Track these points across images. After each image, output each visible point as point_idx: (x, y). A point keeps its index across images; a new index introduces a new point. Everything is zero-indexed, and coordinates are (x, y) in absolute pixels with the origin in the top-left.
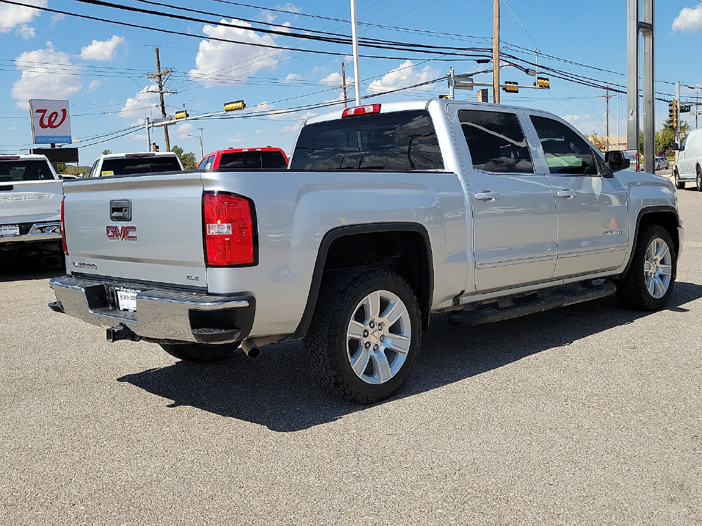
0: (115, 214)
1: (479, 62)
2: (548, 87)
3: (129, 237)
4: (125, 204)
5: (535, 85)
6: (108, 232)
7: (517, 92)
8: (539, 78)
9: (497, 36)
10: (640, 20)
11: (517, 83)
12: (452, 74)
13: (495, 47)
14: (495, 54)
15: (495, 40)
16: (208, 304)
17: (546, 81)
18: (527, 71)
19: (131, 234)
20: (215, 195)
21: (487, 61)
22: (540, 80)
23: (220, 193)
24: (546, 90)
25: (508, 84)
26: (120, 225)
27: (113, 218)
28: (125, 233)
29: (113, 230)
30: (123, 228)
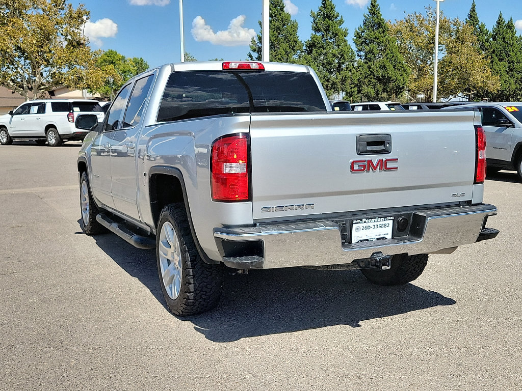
3: (388, 169)
6: (352, 167)
19: (389, 165)
28: (383, 165)
29: (362, 164)
30: (381, 161)
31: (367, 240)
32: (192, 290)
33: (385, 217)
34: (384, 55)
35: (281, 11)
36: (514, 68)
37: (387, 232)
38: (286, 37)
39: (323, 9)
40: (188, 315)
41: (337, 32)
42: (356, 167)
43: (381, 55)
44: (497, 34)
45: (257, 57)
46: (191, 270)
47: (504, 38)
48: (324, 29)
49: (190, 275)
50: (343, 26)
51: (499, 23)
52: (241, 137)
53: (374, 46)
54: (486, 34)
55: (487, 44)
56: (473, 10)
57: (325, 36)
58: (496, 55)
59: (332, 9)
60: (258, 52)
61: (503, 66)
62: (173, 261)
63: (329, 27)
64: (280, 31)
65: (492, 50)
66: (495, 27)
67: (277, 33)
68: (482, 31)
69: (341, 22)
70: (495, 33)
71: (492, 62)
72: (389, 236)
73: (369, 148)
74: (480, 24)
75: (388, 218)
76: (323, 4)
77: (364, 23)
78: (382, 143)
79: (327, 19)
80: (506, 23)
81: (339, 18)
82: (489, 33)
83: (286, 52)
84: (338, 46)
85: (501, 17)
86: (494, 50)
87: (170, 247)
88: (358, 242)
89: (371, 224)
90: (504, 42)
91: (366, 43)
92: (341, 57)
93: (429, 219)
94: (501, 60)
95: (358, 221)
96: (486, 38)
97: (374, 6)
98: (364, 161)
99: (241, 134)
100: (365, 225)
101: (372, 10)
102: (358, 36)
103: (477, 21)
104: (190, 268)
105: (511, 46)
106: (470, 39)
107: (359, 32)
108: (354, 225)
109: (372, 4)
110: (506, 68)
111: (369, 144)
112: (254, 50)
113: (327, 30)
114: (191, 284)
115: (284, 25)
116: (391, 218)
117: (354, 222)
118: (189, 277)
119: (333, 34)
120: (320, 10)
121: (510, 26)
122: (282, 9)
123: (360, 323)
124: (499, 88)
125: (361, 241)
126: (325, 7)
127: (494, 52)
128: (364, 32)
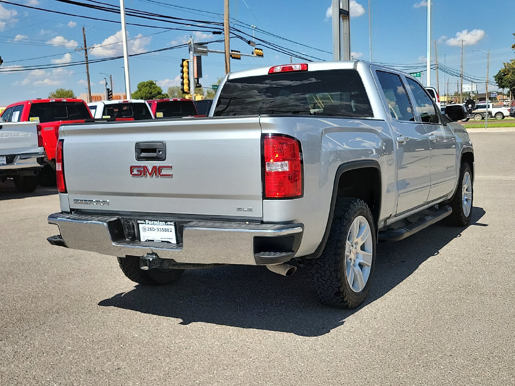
0: (143, 154)
1: (214, 33)
2: (262, 56)
3: (162, 175)
4: (157, 145)
5: (253, 53)
6: (131, 171)
7: (240, 59)
8: (256, 49)
9: (227, 13)
10: (341, 8)
11: (239, 52)
12: (192, 42)
13: (225, 22)
14: (226, 27)
15: (226, 17)
16: (269, 231)
17: (261, 51)
18: (249, 42)
19: (164, 172)
20: (270, 137)
21: (220, 33)
22: (256, 50)
23: (275, 135)
24: (260, 58)
25: (233, 52)
26: (150, 165)
27: (139, 158)
28: (157, 171)
29: (139, 169)
30: (154, 167)
31: (153, 241)
33: (166, 222)
37: (171, 237)
42: (135, 172)
72: (174, 241)
75: (169, 223)
88: (146, 241)
89: (155, 227)
98: (141, 167)
100: (149, 226)
108: (140, 225)
116: (172, 223)
117: (140, 222)
125: (149, 241)
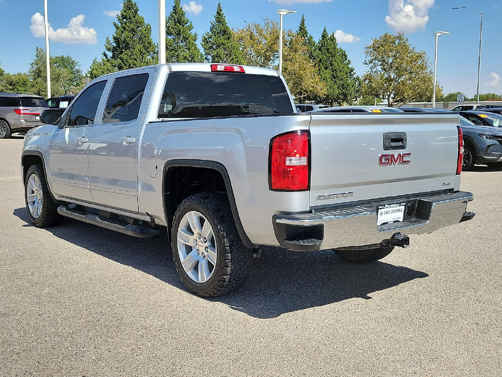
3: (404, 162)
6: (380, 160)
19: (404, 159)
26: (395, 152)
27: (386, 148)
29: (387, 158)
30: (399, 155)
31: (387, 223)
32: (229, 272)
33: (400, 203)
34: (229, 60)
35: (136, 13)
36: (337, 76)
37: (400, 216)
38: (140, 39)
39: (174, 15)
40: (218, 296)
41: (188, 36)
42: (383, 161)
43: (227, 59)
44: (322, 45)
45: (111, 56)
46: (229, 255)
47: (328, 49)
48: (175, 33)
49: (228, 259)
50: (193, 32)
51: (323, 36)
52: (299, 134)
53: (221, 51)
54: (314, 46)
55: (315, 55)
56: (303, 24)
57: (176, 39)
58: (323, 64)
59: (182, 15)
60: (112, 52)
61: (328, 73)
62: (194, 247)
63: (180, 31)
64: (135, 32)
65: (319, 59)
66: (321, 39)
67: (132, 35)
68: (310, 42)
69: (190, 28)
70: (320, 45)
71: (319, 70)
72: (401, 220)
73: (392, 144)
74: (308, 36)
75: (402, 204)
76: (174, 10)
77: (211, 30)
78: (401, 140)
79: (178, 24)
80: (329, 36)
81: (189, 24)
82: (316, 44)
83: (141, 53)
84: (189, 49)
85: (325, 31)
86: (321, 60)
87: (193, 233)
88: (381, 225)
89: (390, 209)
90: (329, 53)
91: (213, 48)
92: (192, 60)
93: (434, 204)
94: (326, 68)
95: (382, 207)
96: (313, 48)
97: (220, 15)
98: (389, 155)
99: (299, 131)
100: (386, 210)
101: (218, 18)
102: (205, 40)
103: (306, 33)
104: (228, 253)
105: (334, 57)
106: (302, 49)
107: (207, 37)
108: (379, 210)
109: (218, 13)
110: (330, 76)
111: (394, 140)
112: (109, 50)
113: (179, 34)
114: (228, 267)
115: (138, 27)
116: (404, 204)
117: (380, 207)
118: (227, 261)
119: (184, 38)
120: (171, 15)
121: (333, 39)
122: (136, 11)
123: (368, 295)
124: (326, 93)
125: (383, 224)
126: (176, 13)
127: (320, 61)
128: (211, 37)
